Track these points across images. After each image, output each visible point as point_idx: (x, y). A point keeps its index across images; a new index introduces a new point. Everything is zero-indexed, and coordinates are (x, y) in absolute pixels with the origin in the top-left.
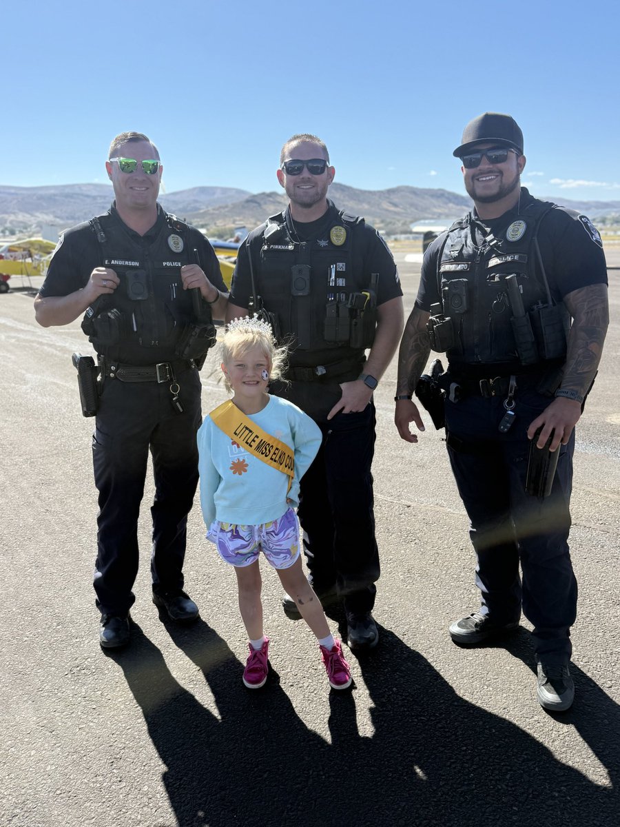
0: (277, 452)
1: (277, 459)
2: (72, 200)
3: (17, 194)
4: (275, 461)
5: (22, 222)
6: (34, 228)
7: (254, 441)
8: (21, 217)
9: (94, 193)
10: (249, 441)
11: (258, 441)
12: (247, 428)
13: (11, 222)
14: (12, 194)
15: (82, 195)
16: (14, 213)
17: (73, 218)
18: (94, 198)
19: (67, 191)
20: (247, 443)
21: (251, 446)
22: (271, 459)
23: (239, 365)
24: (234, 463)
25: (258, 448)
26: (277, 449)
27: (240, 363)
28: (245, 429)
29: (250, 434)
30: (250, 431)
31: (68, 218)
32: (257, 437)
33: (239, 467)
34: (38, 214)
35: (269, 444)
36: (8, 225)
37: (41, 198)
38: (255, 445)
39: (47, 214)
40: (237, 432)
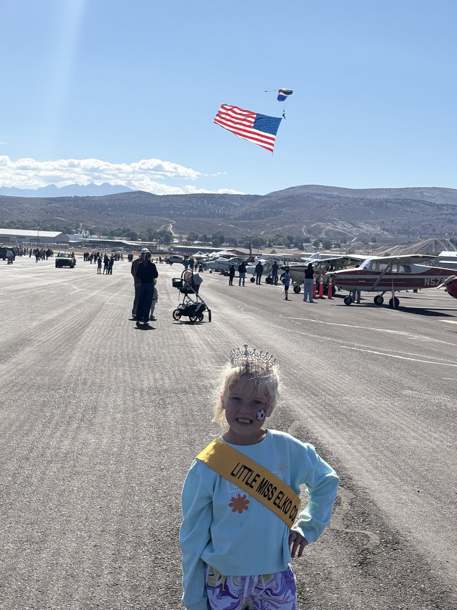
0: (281, 496)
1: (281, 505)
2: (409, 209)
3: (340, 198)
4: (279, 507)
5: (339, 233)
6: (354, 242)
7: (255, 480)
8: (341, 227)
9: (440, 201)
10: (249, 482)
11: (259, 480)
12: (245, 467)
13: (327, 233)
14: (334, 197)
15: (423, 202)
16: (332, 221)
17: (406, 232)
18: (440, 207)
19: (404, 196)
20: (247, 483)
21: (252, 487)
22: (275, 503)
23: (234, 398)
24: (233, 499)
25: (260, 488)
26: (281, 493)
27: (235, 396)
28: (243, 469)
29: (250, 473)
30: (250, 470)
31: (399, 232)
32: (258, 476)
33: (239, 505)
34: (362, 225)
35: (271, 485)
36: (323, 235)
37: (370, 203)
38: (256, 485)
39: (373, 225)
40: (235, 473)
